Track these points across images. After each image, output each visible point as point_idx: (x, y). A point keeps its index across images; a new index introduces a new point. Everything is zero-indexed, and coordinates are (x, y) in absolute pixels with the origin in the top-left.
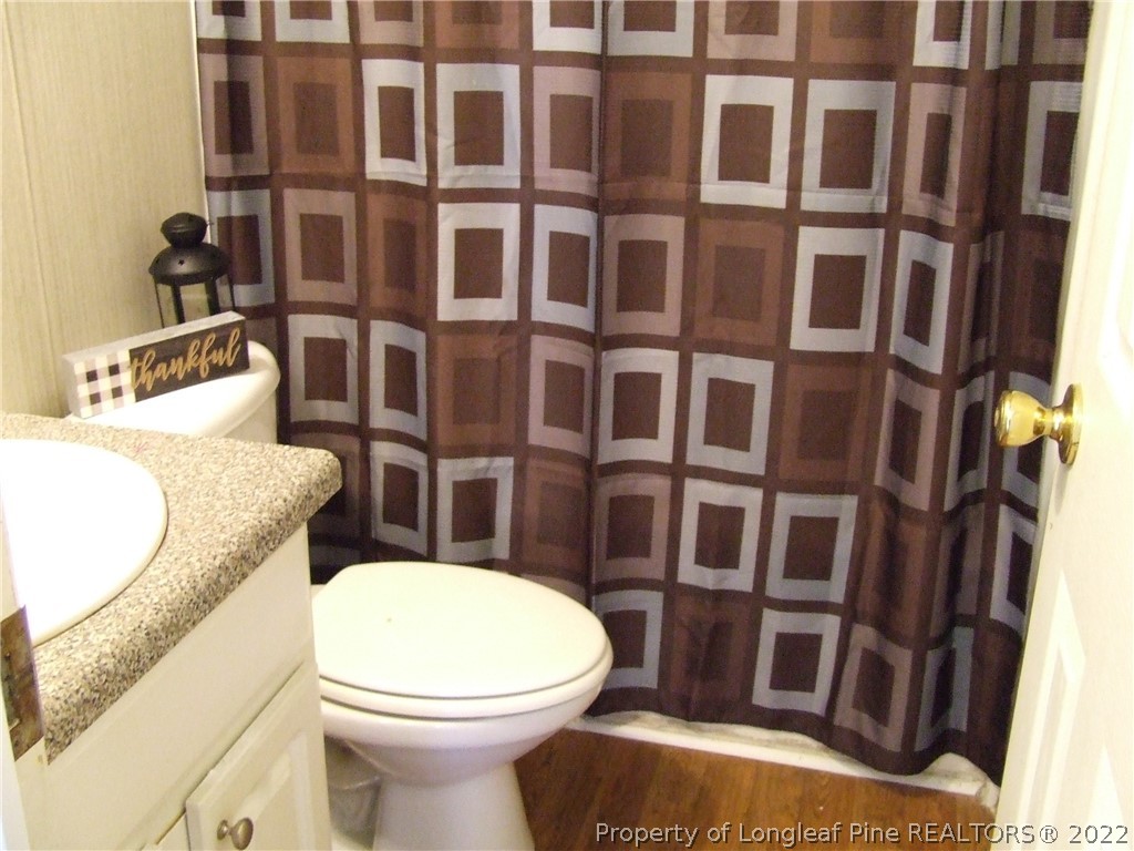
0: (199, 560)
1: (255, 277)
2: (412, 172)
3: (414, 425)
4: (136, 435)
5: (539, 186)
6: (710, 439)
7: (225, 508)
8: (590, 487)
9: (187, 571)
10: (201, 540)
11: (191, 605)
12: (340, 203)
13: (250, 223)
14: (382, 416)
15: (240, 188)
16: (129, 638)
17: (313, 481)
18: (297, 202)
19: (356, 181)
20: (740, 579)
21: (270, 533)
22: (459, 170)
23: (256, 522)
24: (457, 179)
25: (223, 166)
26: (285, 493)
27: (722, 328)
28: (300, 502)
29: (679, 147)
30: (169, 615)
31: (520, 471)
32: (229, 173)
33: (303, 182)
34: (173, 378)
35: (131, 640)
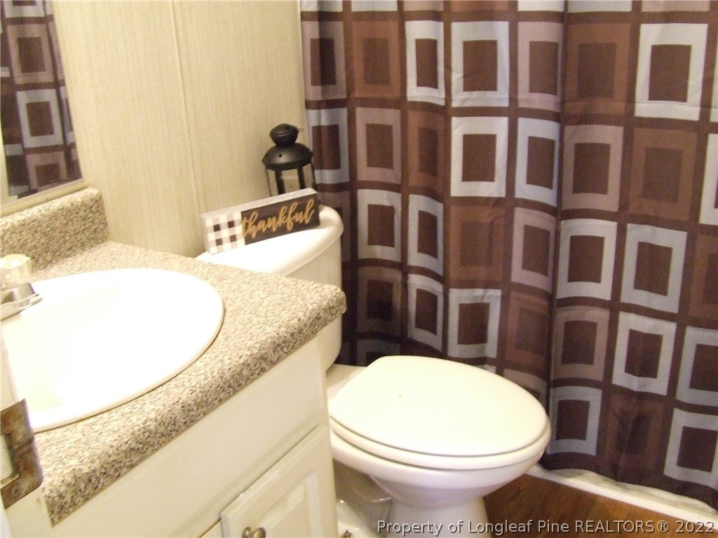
0: (230, 359)
1: (336, 165)
2: (434, 96)
3: (435, 264)
4: (222, 270)
5: (522, 105)
6: (639, 285)
7: (259, 323)
8: (551, 313)
9: (219, 365)
10: (235, 344)
11: (218, 389)
12: (390, 117)
13: (334, 130)
14: (416, 258)
15: (326, 107)
16: (169, 409)
17: (323, 307)
18: (364, 116)
19: (401, 103)
20: (658, 385)
21: (284, 342)
22: (466, 95)
23: (275, 334)
24: (465, 100)
25: (315, 93)
26: (301, 315)
27: (648, 208)
28: (311, 321)
29: (620, 75)
30: (200, 395)
31: (505, 299)
32: (320, 98)
33: (366, 103)
34: (269, 230)
35: (169, 411)
